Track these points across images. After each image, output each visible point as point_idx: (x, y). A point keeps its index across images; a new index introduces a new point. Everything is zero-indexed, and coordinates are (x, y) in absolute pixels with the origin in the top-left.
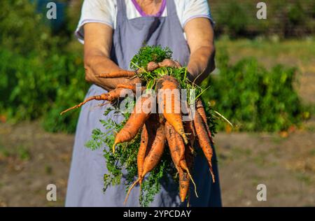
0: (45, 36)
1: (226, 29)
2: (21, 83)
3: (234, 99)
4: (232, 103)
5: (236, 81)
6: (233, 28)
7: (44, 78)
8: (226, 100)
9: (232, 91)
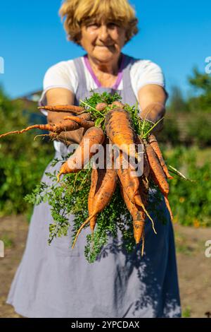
0: (35, 144)
1: (196, 140)
2: (9, 180)
3: (201, 195)
4: (200, 199)
5: (204, 180)
6: (201, 139)
7: (30, 176)
8: (193, 197)
9: (199, 189)
